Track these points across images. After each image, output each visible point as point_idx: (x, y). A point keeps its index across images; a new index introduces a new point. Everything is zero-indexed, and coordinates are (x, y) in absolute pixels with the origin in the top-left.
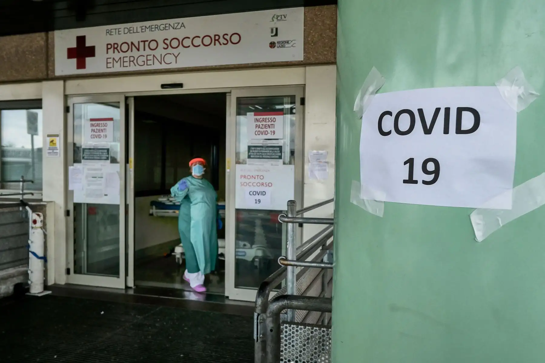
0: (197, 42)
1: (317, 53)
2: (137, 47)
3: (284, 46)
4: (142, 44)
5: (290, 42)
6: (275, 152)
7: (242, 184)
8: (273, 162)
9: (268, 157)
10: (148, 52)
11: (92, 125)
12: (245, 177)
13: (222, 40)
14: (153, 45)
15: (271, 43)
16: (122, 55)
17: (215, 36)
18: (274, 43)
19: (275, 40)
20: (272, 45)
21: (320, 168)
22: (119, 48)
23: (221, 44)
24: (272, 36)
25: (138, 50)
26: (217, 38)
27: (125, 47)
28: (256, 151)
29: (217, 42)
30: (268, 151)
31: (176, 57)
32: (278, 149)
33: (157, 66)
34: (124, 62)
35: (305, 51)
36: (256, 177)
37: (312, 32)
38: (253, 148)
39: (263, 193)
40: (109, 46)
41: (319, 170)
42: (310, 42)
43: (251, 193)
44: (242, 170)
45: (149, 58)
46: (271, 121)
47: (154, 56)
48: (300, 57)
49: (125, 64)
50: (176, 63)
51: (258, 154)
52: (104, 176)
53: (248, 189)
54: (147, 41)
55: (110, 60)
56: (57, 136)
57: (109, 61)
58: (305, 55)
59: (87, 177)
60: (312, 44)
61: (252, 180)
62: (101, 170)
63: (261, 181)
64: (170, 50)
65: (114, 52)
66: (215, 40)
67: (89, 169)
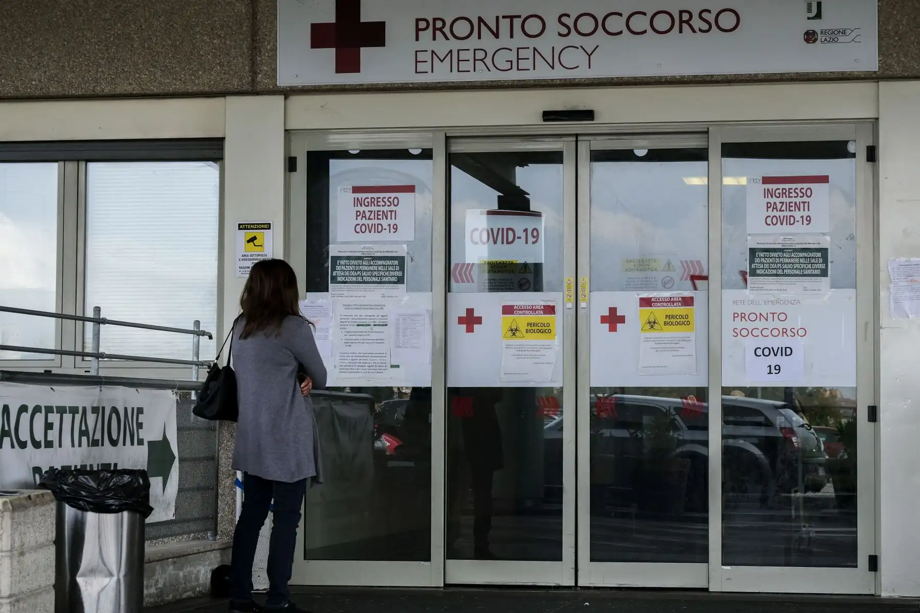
0: (639, 23)
1: (906, 55)
2: (494, 30)
3: (836, 40)
4: (505, 24)
5: (848, 32)
6: (813, 261)
7: (736, 333)
8: (807, 282)
9: (797, 272)
10: (520, 39)
11: (358, 202)
12: (743, 316)
13: (697, 23)
14: (533, 26)
15: (807, 33)
16: (454, 45)
17: (681, 12)
18: (814, 32)
19: (816, 25)
20: (810, 37)
21: (912, 294)
22: (447, 30)
23: (694, 31)
24: (809, 18)
25: (496, 35)
26: (685, 17)
27: (462, 28)
28: (768, 260)
29: (685, 26)
30: (797, 260)
31: (589, 56)
32: (819, 255)
33: (543, 72)
34: (459, 61)
35: (881, 53)
36: (770, 316)
37: (895, 13)
38: (762, 254)
39: (787, 351)
40: (422, 25)
41: (911, 299)
42: (892, 34)
43: (759, 352)
44: (735, 302)
45: (523, 54)
46: (800, 194)
47: (535, 49)
48: (870, 62)
49: (463, 66)
50: (590, 68)
51: (773, 266)
52: (391, 320)
53: (750, 343)
54: (519, 17)
55: (427, 56)
56: (268, 226)
57: (421, 57)
58: (880, 59)
59: (343, 324)
60: (897, 38)
61: (761, 324)
62: (381, 307)
63: (781, 326)
64: (574, 39)
65: (434, 39)
66: (681, 22)
67: (348, 307)
